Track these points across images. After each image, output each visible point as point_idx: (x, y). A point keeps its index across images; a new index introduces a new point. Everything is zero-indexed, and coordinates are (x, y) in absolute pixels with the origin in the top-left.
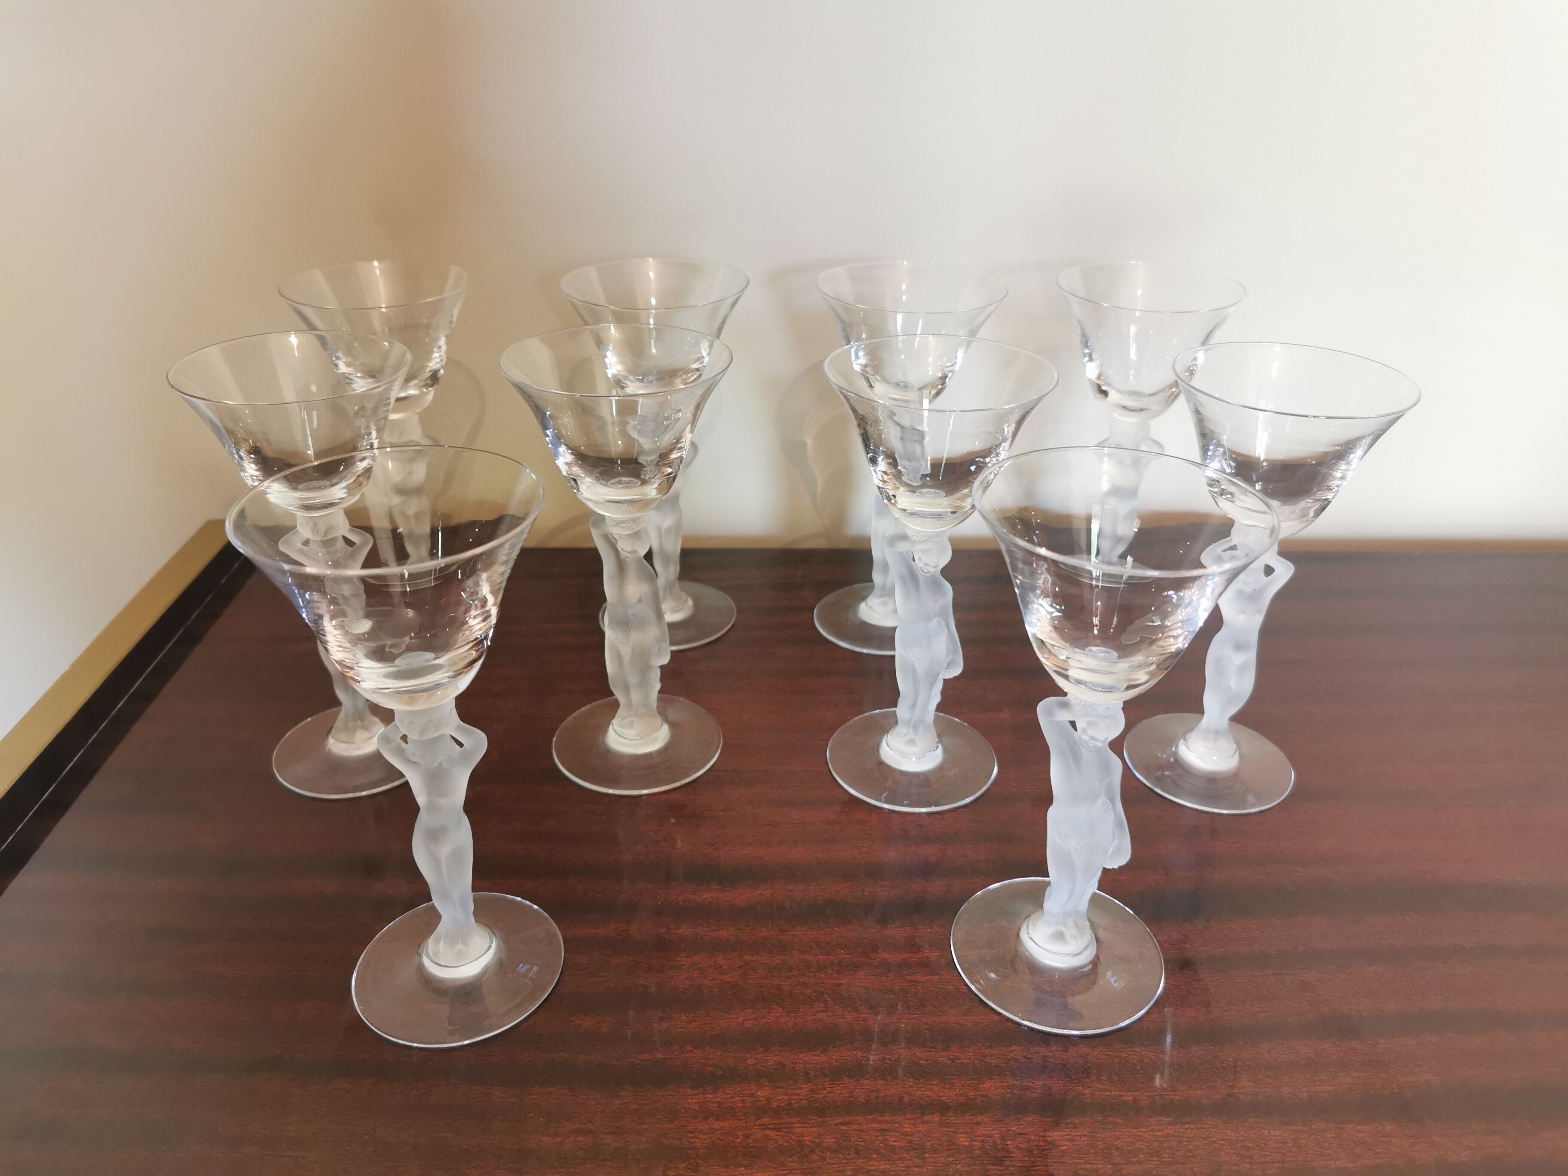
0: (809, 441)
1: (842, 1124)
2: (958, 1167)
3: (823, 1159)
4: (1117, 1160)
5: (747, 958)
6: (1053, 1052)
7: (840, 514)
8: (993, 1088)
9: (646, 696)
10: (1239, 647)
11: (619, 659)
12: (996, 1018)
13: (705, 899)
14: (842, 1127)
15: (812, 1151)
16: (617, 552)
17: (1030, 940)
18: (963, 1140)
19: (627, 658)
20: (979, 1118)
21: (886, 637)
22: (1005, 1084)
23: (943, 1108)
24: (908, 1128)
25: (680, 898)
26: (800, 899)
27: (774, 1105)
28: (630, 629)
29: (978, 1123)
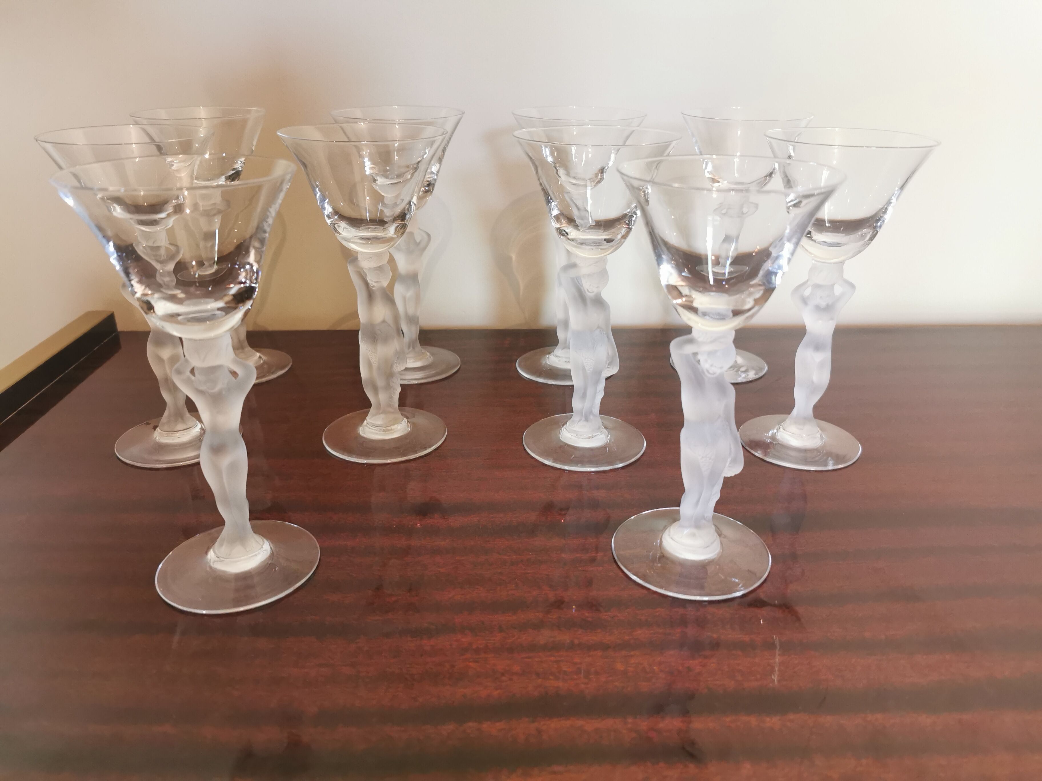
0: (514, 256)
1: (526, 658)
2: (616, 683)
3: (511, 680)
4: (740, 678)
5: (458, 558)
6: (690, 612)
7: (537, 311)
8: (641, 634)
9: (391, 397)
10: (818, 347)
11: (370, 365)
12: (645, 592)
13: (429, 523)
14: (526, 660)
15: (503, 675)
16: (367, 284)
17: (671, 540)
18: (620, 667)
19: (375, 365)
20: (632, 653)
21: (566, 375)
22: (652, 632)
23: (605, 647)
24: (577, 660)
25: (411, 523)
26: (499, 523)
27: (474, 647)
28: (377, 341)
29: (631, 656)
